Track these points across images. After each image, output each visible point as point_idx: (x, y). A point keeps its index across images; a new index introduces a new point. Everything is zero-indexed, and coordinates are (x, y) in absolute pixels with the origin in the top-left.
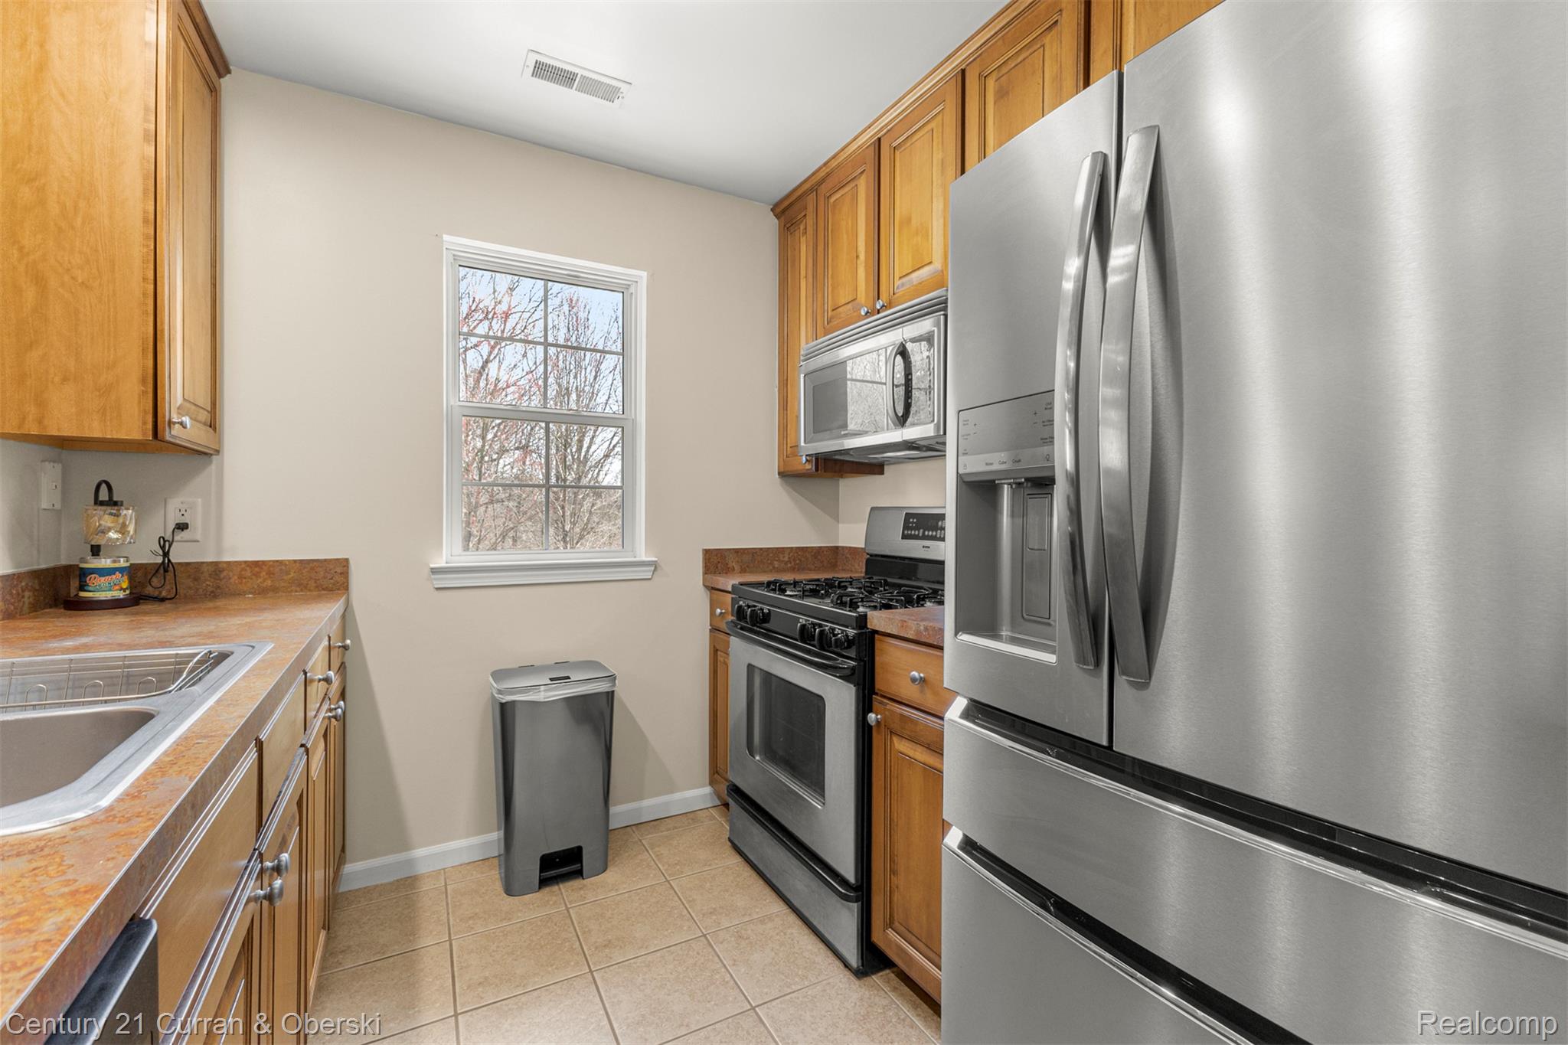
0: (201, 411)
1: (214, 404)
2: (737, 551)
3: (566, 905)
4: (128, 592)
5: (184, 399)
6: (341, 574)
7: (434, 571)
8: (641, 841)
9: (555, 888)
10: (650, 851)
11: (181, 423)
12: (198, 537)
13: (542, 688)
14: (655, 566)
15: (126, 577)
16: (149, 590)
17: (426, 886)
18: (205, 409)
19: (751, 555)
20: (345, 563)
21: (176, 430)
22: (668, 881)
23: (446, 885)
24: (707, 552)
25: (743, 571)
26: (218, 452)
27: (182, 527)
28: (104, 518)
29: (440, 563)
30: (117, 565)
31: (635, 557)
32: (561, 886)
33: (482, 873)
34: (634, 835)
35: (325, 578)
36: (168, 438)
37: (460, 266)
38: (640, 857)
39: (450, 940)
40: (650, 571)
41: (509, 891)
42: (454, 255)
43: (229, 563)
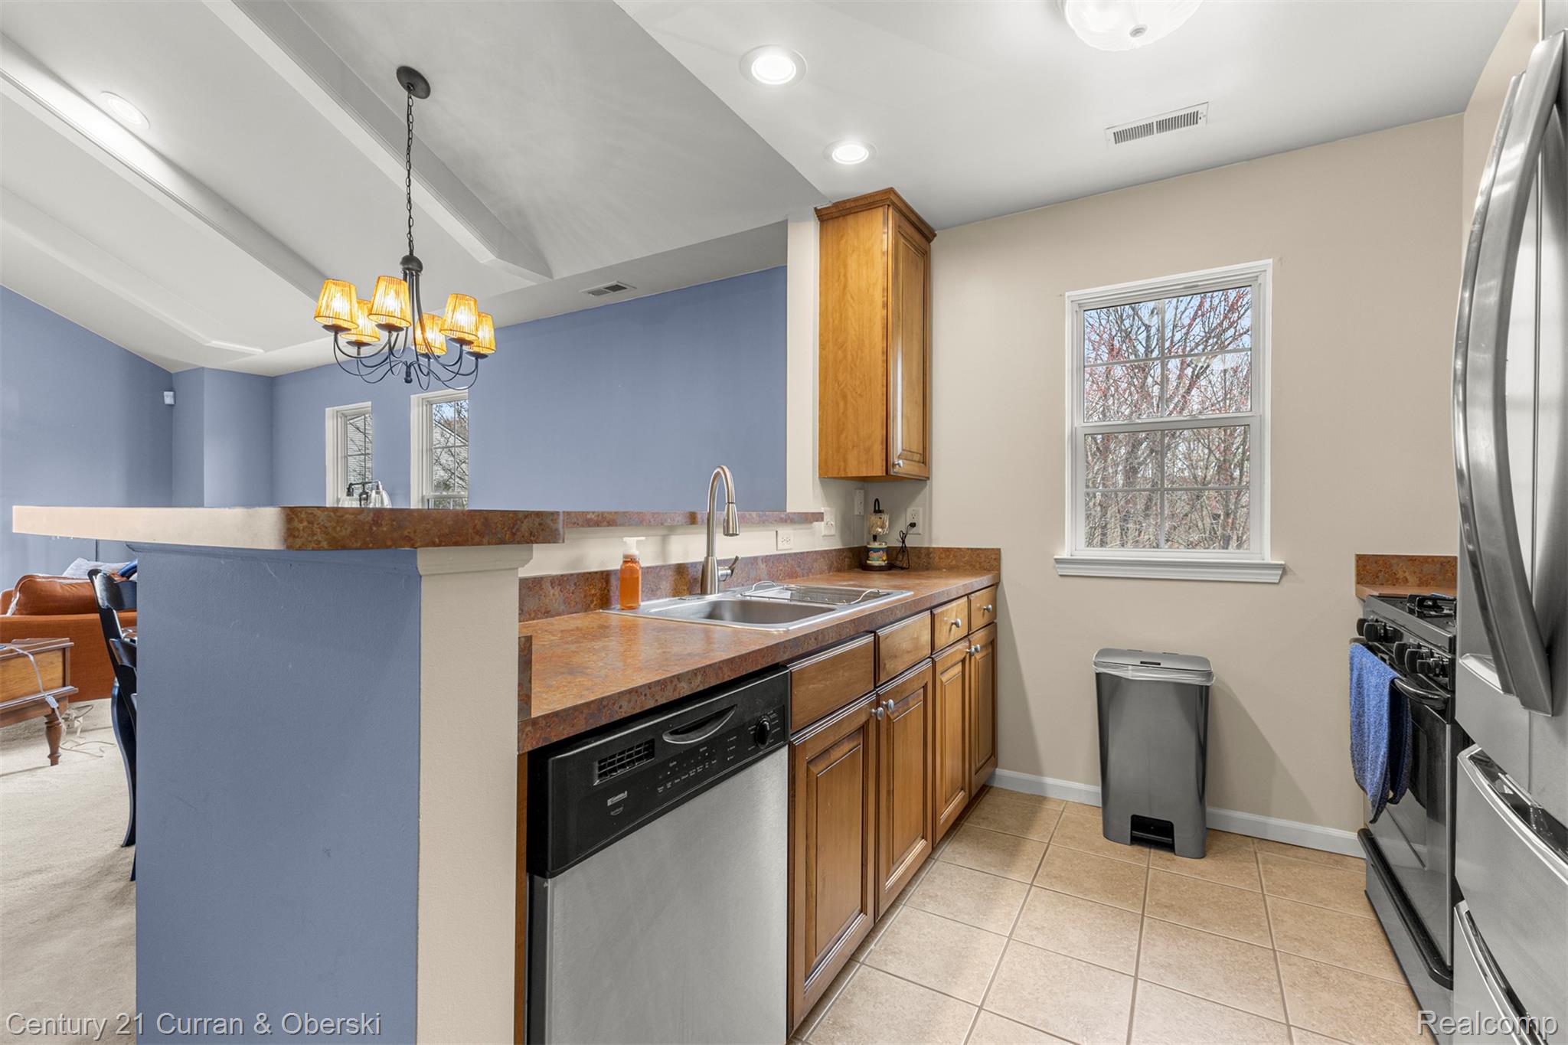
0: (915, 455)
1: (924, 448)
2: (1412, 559)
3: (1148, 866)
4: (886, 562)
5: (903, 450)
6: (995, 559)
7: (1058, 561)
8: (1256, 853)
9: (1146, 850)
10: (1260, 866)
11: (898, 464)
12: (920, 532)
13: (1130, 667)
14: (1284, 570)
15: (885, 554)
16: (898, 563)
17: (1049, 806)
18: (917, 453)
19: (1438, 566)
20: (998, 552)
21: (897, 469)
22: (1264, 895)
23: (1063, 811)
24: (1360, 558)
25: (1421, 584)
26: (928, 478)
27: (913, 525)
28: (874, 518)
29: (1065, 554)
30: (881, 547)
31: (1263, 560)
32: (1152, 850)
33: (1093, 815)
34: (1251, 845)
35: (985, 561)
36: (892, 473)
37: (1085, 311)
38: (1245, 864)
39: (1049, 844)
40: (1276, 575)
41: (1106, 835)
42: (1079, 304)
43: (934, 548)
